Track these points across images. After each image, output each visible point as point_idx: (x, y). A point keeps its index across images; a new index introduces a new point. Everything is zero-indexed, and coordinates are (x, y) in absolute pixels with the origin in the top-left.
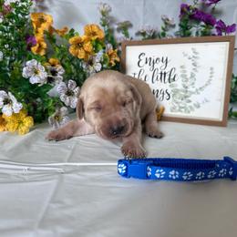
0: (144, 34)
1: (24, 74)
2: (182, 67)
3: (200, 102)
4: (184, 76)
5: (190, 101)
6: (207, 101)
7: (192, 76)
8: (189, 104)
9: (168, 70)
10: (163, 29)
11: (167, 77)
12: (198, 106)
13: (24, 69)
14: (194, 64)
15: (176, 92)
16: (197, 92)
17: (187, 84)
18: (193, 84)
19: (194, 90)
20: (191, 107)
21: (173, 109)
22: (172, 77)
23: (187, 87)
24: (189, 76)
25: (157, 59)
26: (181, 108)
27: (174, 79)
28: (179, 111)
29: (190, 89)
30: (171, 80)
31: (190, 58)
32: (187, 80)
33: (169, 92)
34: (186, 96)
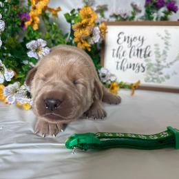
2: (156, 45)
3: (170, 74)
4: (157, 53)
5: (161, 73)
7: (165, 53)
8: (160, 76)
9: (143, 47)
10: (132, 13)
11: (143, 53)
12: (168, 78)
14: (166, 44)
15: (150, 66)
16: (168, 66)
17: (160, 59)
18: (165, 59)
19: (165, 64)
20: (162, 79)
21: (147, 80)
22: (147, 53)
23: (159, 62)
24: (161, 53)
25: (135, 38)
26: (154, 79)
27: (149, 55)
28: (152, 81)
29: (162, 63)
30: (147, 55)
31: (162, 38)
32: (160, 56)
33: (144, 65)
34: (158, 70)
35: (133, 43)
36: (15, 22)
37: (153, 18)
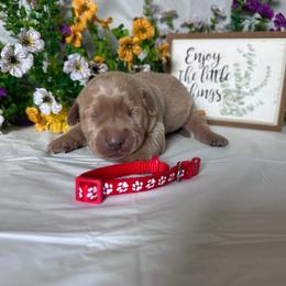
0: (190, 26)
1: (65, 69)
2: (236, 65)
3: (254, 104)
4: (237, 75)
5: (242, 103)
6: (262, 103)
7: (247, 75)
8: (241, 107)
9: (219, 68)
10: (212, 21)
11: (219, 76)
12: (252, 109)
13: (66, 64)
14: (250, 63)
15: (228, 92)
16: (251, 93)
17: (241, 84)
18: (247, 84)
19: (248, 91)
20: (244, 110)
21: (224, 112)
22: (224, 76)
23: (240, 88)
24: (243, 75)
25: (208, 55)
26: (232, 110)
27: (226, 79)
28: (231, 113)
29: (244, 89)
30: (224, 79)
31: (244, 56)
32: (241, 80)
33: (220, 92)
34: (239, 98)
35: (206, 63)
36: (55, 36)
37: (242, 28)
